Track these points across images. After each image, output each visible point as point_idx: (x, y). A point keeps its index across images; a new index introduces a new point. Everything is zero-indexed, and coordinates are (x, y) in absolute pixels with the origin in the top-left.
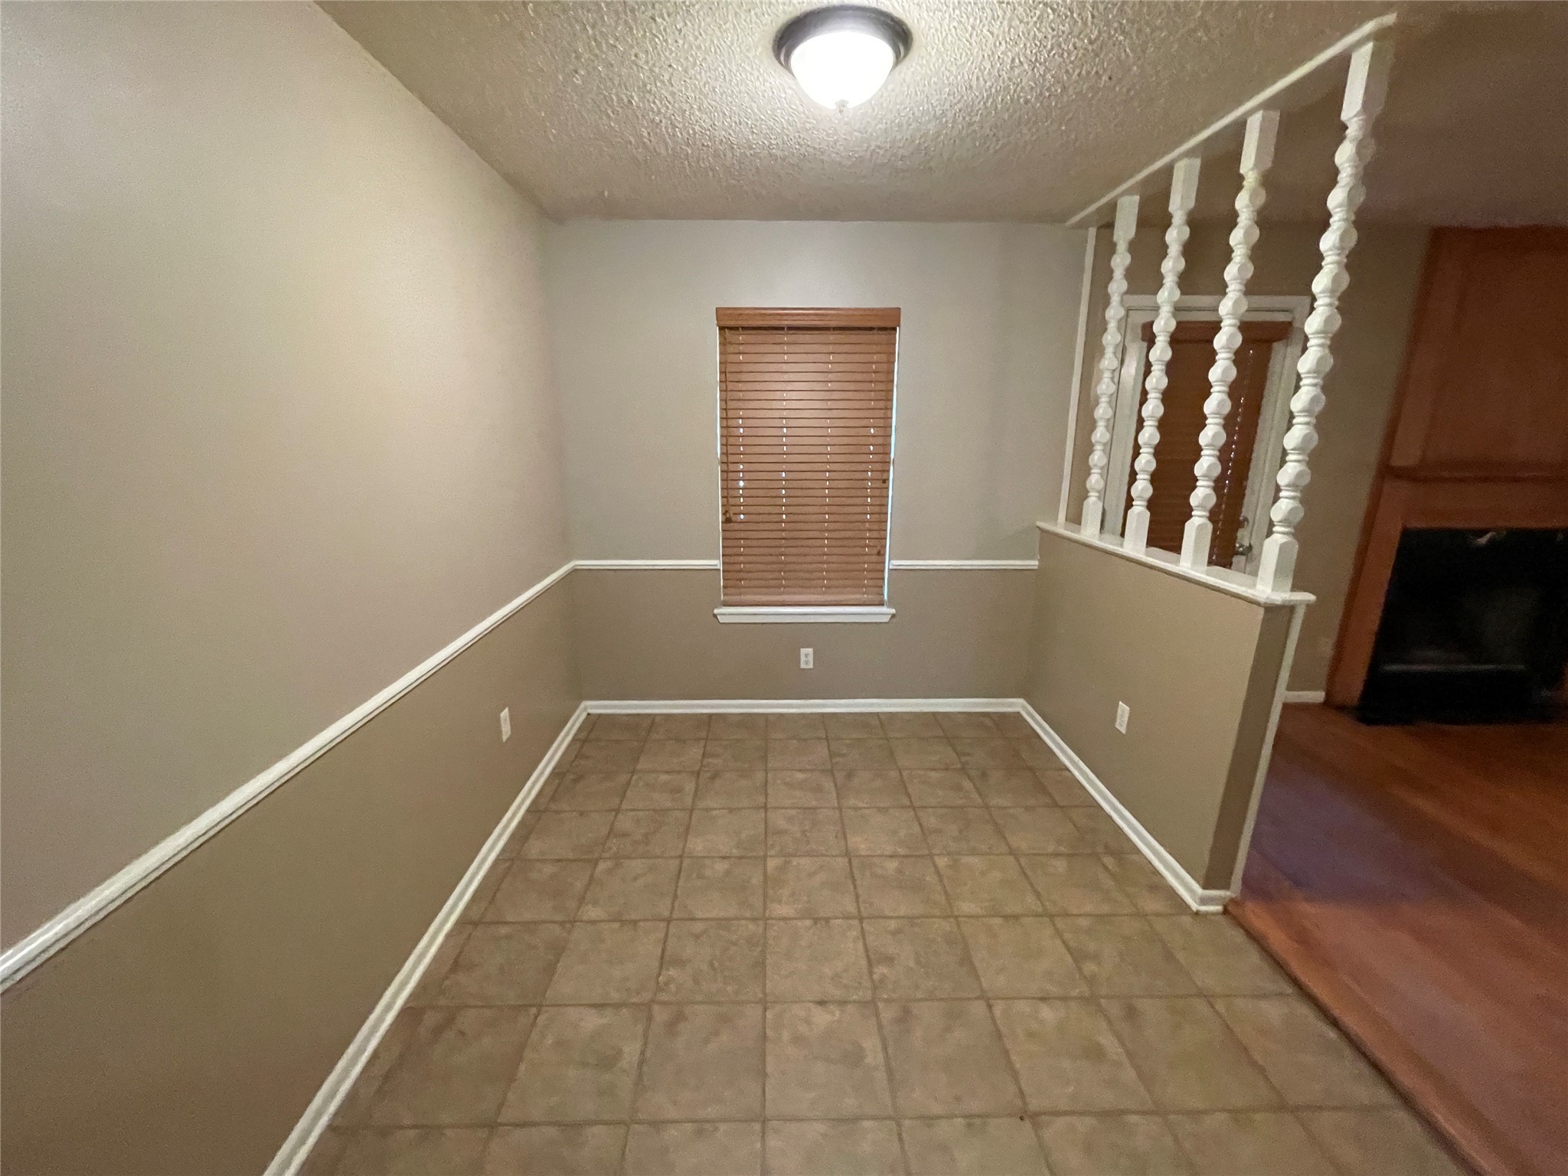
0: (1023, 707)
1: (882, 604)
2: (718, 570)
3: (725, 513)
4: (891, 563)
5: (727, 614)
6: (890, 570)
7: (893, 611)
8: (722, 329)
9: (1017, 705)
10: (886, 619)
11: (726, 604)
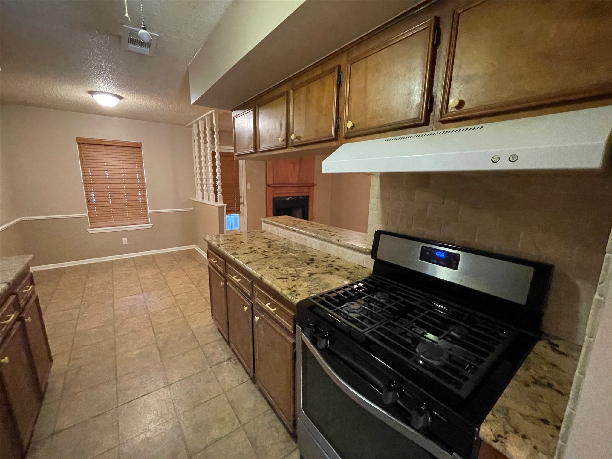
0: (195, 247)
1: (149, 223)
2: (87, 217)
3: (87, 199)
4: (149, 212)
5: (91, 231)
6: (150, 213)
7: (152, 225)
8: (78, 143)
9: (194, 247)
10: (150, 227)
11: (91, 228)
